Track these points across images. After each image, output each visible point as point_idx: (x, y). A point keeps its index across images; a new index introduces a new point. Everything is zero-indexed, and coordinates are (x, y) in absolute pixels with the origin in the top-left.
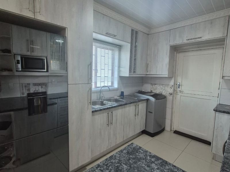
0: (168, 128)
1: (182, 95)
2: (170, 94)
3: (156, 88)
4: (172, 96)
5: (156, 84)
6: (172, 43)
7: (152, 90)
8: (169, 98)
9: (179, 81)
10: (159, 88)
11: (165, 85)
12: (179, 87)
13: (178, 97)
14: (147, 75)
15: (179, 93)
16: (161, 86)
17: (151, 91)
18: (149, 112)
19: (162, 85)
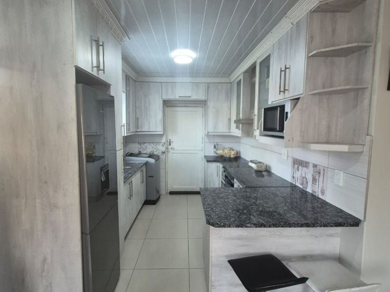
0: (163, 192)
1: (174, 152)
2: (162, 152)
3: (146, 148)
4: (164, 155)
5: (144, 143)
6: (165, 97)
7: (140, 150)
8: (163, 157)
9: (170, 137)
10: (148, 147)
11: (157, 143)
12: (170, 144)
13: (170, 155)
14: (136, 132)
15: (170, 151)
16: (152, 145)
17: (140, 152)
18: (149, 177)
19: (153, 143)
